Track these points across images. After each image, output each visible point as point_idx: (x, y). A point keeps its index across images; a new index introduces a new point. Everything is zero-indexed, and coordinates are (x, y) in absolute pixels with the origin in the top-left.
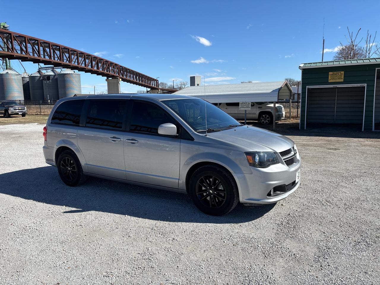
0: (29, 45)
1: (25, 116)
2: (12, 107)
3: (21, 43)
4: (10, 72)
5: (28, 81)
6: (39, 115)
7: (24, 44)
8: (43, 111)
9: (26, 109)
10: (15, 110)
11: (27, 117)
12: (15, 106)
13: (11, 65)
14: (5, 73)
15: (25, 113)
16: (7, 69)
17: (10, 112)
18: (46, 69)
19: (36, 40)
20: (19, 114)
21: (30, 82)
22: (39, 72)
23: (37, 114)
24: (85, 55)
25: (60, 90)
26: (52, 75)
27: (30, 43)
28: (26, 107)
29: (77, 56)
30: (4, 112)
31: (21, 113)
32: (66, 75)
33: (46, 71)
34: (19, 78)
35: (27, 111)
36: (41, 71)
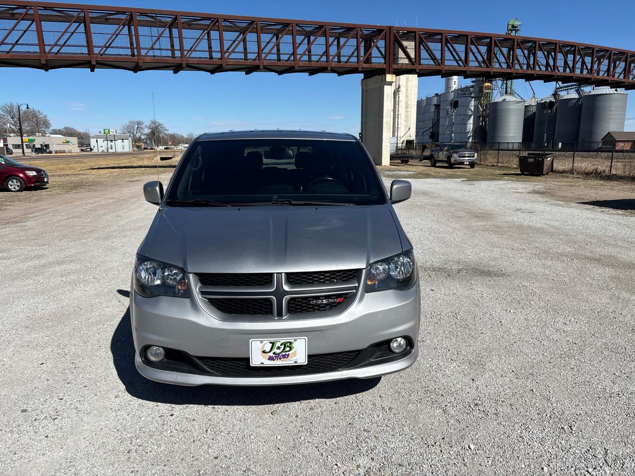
0: (560, 56)
1: (474, 168)
2: (456, 152)
3: (549, 53)
4: (508, 98)
5: (535, 112)
6: (494, 167)
7: (553, 54)
8: (500, 160)
9: (476, 156)
10: (459, 157)
11: (476, 169)
12: (461, 152)
13: (513, 87)
14: (501, 101)
15: (473, 162)
16: (506, 93)
17: (452, 160)
18: (567, 89)
19: (572, 46)
20: (465, 163)
21: (536, 113)
22: (555, 95)
23: (493, 166)
24: (627, 55)
25: (582, 125)
26: (574, 99)
27: (562, 52)
28: (476, 154)
29: (626, 61)
30: (446, 159)
31: (468, 163)
32: (600, 96)
33: (567, 92)
34: (520, 107)
35: (476, 159)
36: (559, 93)
